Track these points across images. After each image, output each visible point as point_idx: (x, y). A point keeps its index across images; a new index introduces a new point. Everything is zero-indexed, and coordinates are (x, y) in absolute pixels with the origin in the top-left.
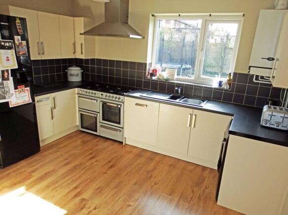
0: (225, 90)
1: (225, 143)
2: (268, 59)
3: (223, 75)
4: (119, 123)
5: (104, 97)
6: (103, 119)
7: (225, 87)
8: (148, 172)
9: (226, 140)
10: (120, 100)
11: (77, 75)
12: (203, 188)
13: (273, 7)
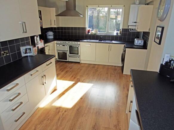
0: (120, 36)
1: (124, 52)
2: (135, 22)
3: (118, 30)
4: (78, 54)
5: (70, 43)
6: (70, 53)
7: (119, 34)
8: (96, 70)
9: (125, 51)
10: (78, 44)
11: (52, 35)
12: (117, 71)
13: (135, 4)
